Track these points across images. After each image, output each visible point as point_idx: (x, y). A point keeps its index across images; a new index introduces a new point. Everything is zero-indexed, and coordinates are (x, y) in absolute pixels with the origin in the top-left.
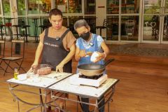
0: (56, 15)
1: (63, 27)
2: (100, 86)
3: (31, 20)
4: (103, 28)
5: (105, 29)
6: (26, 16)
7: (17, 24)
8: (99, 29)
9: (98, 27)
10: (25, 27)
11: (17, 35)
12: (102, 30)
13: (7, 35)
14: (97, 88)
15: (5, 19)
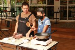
0: (25, 5)
1: (29, 12)
2: (47, 45)
3: (18, 8)
4: (58, 12)
5: (59, 13)
6: (15, 6)
7: (10, 10)
8: (55, 13)
9: (55, 12)
10: (14, 12)
11: (10, 16)
12: (57, 14)
13: (4, 16)
14: (45, 46)
15: (4, 7)
